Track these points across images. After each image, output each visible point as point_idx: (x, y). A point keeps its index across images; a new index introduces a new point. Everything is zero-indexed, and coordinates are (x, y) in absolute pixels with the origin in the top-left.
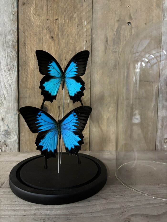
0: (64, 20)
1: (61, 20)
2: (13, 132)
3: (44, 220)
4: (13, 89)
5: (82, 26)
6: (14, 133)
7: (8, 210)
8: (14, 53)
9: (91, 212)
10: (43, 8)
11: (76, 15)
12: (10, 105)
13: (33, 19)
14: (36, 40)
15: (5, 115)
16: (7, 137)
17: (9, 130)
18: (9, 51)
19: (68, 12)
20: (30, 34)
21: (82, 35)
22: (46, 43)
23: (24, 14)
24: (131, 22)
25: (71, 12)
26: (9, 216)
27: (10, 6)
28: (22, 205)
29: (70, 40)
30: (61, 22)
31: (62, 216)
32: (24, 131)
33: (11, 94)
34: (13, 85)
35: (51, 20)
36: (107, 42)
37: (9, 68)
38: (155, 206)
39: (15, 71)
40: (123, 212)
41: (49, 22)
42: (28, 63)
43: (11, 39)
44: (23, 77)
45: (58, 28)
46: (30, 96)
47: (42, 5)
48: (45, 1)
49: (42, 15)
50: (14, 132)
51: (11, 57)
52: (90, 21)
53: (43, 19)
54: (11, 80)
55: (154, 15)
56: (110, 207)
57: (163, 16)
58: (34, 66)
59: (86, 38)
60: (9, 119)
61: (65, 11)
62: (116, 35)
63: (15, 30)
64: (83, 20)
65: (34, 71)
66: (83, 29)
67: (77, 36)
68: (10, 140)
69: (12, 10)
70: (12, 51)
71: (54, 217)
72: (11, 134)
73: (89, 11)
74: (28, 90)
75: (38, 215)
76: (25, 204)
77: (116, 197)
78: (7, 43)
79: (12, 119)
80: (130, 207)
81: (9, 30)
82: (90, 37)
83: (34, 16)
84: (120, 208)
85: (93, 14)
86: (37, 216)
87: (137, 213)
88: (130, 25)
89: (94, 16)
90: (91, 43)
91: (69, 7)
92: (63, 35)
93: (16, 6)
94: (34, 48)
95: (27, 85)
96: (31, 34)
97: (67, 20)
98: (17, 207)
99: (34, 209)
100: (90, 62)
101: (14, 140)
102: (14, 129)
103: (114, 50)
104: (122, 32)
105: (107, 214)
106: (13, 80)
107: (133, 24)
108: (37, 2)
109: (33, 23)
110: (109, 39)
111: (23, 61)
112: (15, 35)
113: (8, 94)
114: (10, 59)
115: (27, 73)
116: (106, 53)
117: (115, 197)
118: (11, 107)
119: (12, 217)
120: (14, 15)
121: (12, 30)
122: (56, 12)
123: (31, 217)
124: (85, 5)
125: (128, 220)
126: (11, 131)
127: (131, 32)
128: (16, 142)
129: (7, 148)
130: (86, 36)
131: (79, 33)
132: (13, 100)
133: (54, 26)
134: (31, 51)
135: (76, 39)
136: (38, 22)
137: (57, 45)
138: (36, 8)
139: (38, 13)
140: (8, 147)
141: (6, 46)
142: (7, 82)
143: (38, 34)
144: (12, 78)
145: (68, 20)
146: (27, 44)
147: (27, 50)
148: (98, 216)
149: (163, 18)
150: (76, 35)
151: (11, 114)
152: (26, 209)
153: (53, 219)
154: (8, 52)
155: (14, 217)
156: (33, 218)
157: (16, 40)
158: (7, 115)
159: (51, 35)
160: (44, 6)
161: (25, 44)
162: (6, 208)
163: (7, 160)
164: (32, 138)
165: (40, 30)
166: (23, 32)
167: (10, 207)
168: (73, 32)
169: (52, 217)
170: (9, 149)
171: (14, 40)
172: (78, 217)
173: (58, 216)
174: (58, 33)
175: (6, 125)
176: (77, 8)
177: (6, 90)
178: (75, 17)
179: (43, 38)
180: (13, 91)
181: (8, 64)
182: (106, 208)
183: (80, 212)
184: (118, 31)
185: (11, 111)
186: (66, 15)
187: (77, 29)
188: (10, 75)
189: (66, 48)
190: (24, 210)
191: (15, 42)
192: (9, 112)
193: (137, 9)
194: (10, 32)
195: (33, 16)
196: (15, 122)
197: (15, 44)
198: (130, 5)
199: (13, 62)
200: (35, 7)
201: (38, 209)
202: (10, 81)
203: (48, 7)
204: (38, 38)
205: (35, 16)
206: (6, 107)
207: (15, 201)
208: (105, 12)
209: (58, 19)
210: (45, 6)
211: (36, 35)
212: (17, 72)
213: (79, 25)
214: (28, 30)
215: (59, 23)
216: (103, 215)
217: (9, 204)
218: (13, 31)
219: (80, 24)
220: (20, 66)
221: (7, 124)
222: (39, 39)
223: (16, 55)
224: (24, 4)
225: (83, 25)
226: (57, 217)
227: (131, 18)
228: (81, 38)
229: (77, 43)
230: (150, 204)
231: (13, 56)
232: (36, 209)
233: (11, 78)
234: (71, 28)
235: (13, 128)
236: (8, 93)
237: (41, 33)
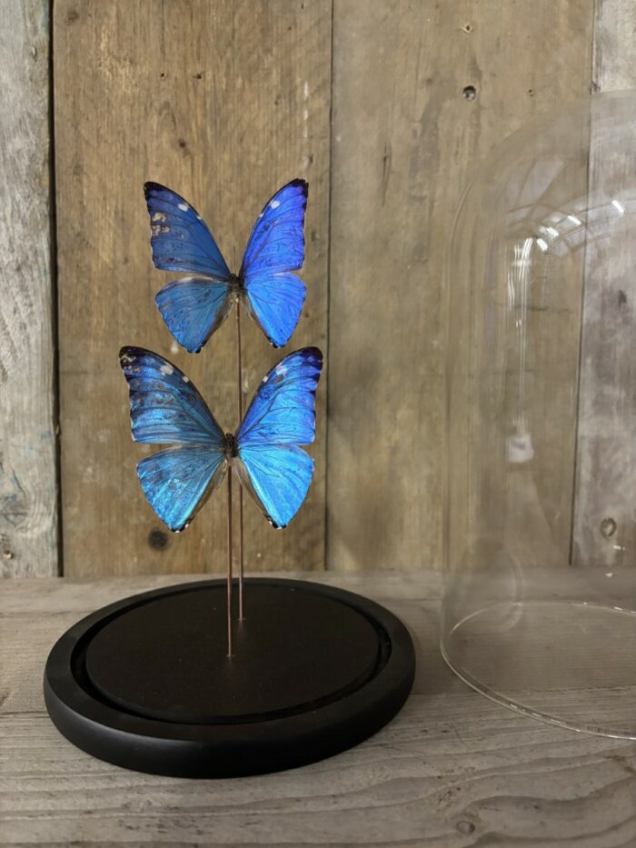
0: (224, 80)
1: (214, 76)
2: (37, 504)
3: (160, 826)
4: (37, 341)
5: (293, 102)
6: (42, 506)
7: (28, 795)
8: (37, 202)
9: (332, 793)
10: (145, 34)
11: (270, 59)
12: (26, 399)
13: (108, 73)
14: (119, 155)
15: (7, 439)
16: (12, 523)
17: (20, 495)
18: (18, 197)
19: (239, 49)
20: (98, 131)
21: (293, 136)
22: (158, 165)
23: (73, 54)
24: (476, 87)
25: (254, 48)
26: (31, 816)
27: (22, 23)
28: (77, 773)
29: (249, 152)
30: (215, 87)
31: (227, 811)
32: (78, 499)
33: (27, 359)
34: (36, 324)
35: (176, 78)
36: (388, 160)
37: (20, 259)
38: (568, 767)
39: (42, 273)
40: (449, 792)
41: (169, 84)
42: (91, 241)
43: (24, 152)
44: (71, 297)
45: (205, 109)
46: (99, 367)
47: (141, 22)
48: (155, 8)
49: (142, 59)
50: (40, 502)
51: (27, 217)
52: (324, 84)
53: (147, 72)
54: (25, 305)
55: (561, 60)
56: (404, 773)
57: (594, 63)
58: (114, 253)
59: (310, 149)
60: (22, 454)
61: (230, 44)
62: (422, 134)
63: (42, 117)
64: (298, 80)
65: (113, 272)
66: (298, 112)
67: (274, 138)
68: (24, 535)
69: (28, 38)
70: (28, 197)
71: (196, 815)
72: (27, 511)
73: (321, 45)
74: (91, 342)
75: (139, 810)
76: (87, 772)
77: (427, 740)
78: (10, 166)
79: (34, 454)
80: (475, 774)
81: (19, 116)
82: (324, 144)
83: (111, 64)
84: (439, 777)
85: (336, 57)
86: (136, 812)
87: (499, 794)
88: (473, 98)
89: (339, 62)
90: (327, 166)
91: (243, 30)
92: (223, 135)
93: (43, 25)
94: (115, 184)
95: (89, 324)
96: (102, 131)
97: (238, 75)
98: (59, 780)
99: (122, 788)
100: (327, 236)
101: (40, 532)
102: (40, 492)
103: (413, 194)
104: (444, 126)
105: (394, 802)
106: (34, 307)
107: (484, 93)
108: (123, 10)
109: (108, 89)
110: (397, 149)
111: (71, 232)
112: (39, 136)
113: (15, 358)
114: (24, 227)
115: (90, 280)
116: (383, 204)
117: (420, 738)
118: (29, 409)
119: (40, 818)
120: (36, 61)
121: (29, 115)
122: (195, 48)
123: (111, 817)
124: (306, 21)
125: (471, 821)
126: (30, 499)
127: (478, 125)
128: (47, 540)
129: (15, 563)
130: (311, 137)
131: (284, 127)
132: (34, 382)
133: (188, 101)
134: (101, 197)
135: (271, 149)
136: (127, 87)
137: (201, 173)
138: (118, 30)
139: (126, 51)
140: (19, 560)
141: (8, 177)
142: (12, 314)
143: (128, 132)
144: (33, 298)
145: (240, 80)
146: (85, 170)
147: (85, 192)
148: (360, 809)
149: (594, 71)
150: (271, 133)
151: (28, 435)
152: (95, 788)
153: (193, 821)
154: (13, 198)
155: (49, 818)
156: (121, 821)
157: (45, 155)
158: (14, 440)
159: (179, 136)
160: (152, 25)
161: (78, 170)
162: (20, 789)
163: (15, 610)
164: (107, 523)
165: (136, 117)
166: (69, 124)
167: (32, 782)
168: (260, 124)
169: (192, 815)
170: (23, 565)
171: (39, 155)
172: (288, 814)
173: (213, 811)
174: (206, 128)
175: (11, 476)
176: (275, 35)
177: (10, 344)
178: (266, 66)
179: (148, 144)
180: (37, 347)
181: (14, 246)
182: (387, 777)
183: (294, 795)
184: (429, 121)
185: (27, 424)
186: (233, 60)
187: (277, 111)
188: (23, 288)
189: (233, 185)
190: (87, 794)
191: (41, 162)
192: (21, 427)
193: (498, 39)
194: (23, 125)
195: (107, 63)
196: (46, 464)
197: (41, 170)
198: (473, 23)
199: (35, 237)
200: (114, 28)
201: (139, 790)
202: (22, 309)
203: (167, 29)
204: (127, 146)
205: (118, 65)
206: (9, 409)
207: (53, 762)
208: (382, 50)
209: (204, 73)
210: (155, 24)
211: (121, 135)
212: (49, 276)
213: (285, 97)
214: (90, 117)
215: (209, 88)
216: (376, 803)
217: (31, 773)
218: (35, 121)
219: (288, 93)
220: (60, 251)
221: (14, 473)
222: (132, 150)
223: (45, 209)
224: (74, 16)
225: (298, 99)
226: (207, 814)
227: (477, 73)
228: (291, 144)
229: (276, 165)
230: (548, 761)
231: (32, 213)
232: (130, 789)
233: (27, 297)
234: (252, 106)
235: (37, 489)
236: (17, 356)
237: (139, 127)
